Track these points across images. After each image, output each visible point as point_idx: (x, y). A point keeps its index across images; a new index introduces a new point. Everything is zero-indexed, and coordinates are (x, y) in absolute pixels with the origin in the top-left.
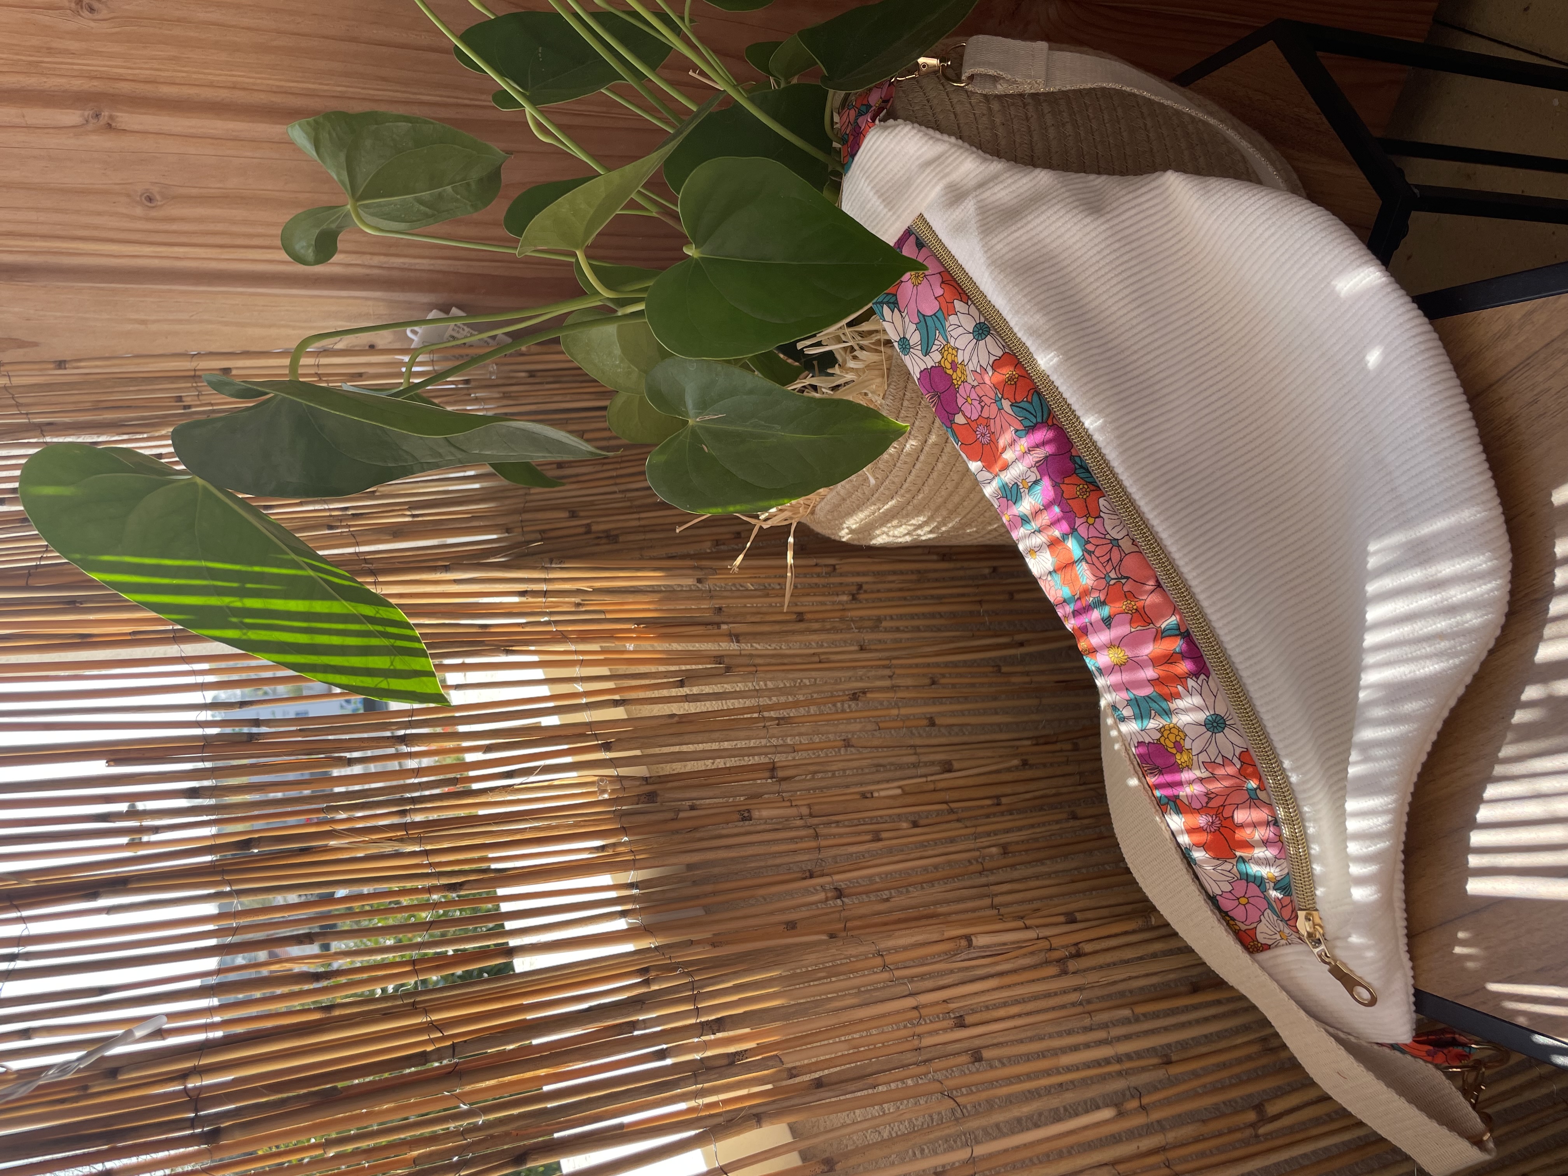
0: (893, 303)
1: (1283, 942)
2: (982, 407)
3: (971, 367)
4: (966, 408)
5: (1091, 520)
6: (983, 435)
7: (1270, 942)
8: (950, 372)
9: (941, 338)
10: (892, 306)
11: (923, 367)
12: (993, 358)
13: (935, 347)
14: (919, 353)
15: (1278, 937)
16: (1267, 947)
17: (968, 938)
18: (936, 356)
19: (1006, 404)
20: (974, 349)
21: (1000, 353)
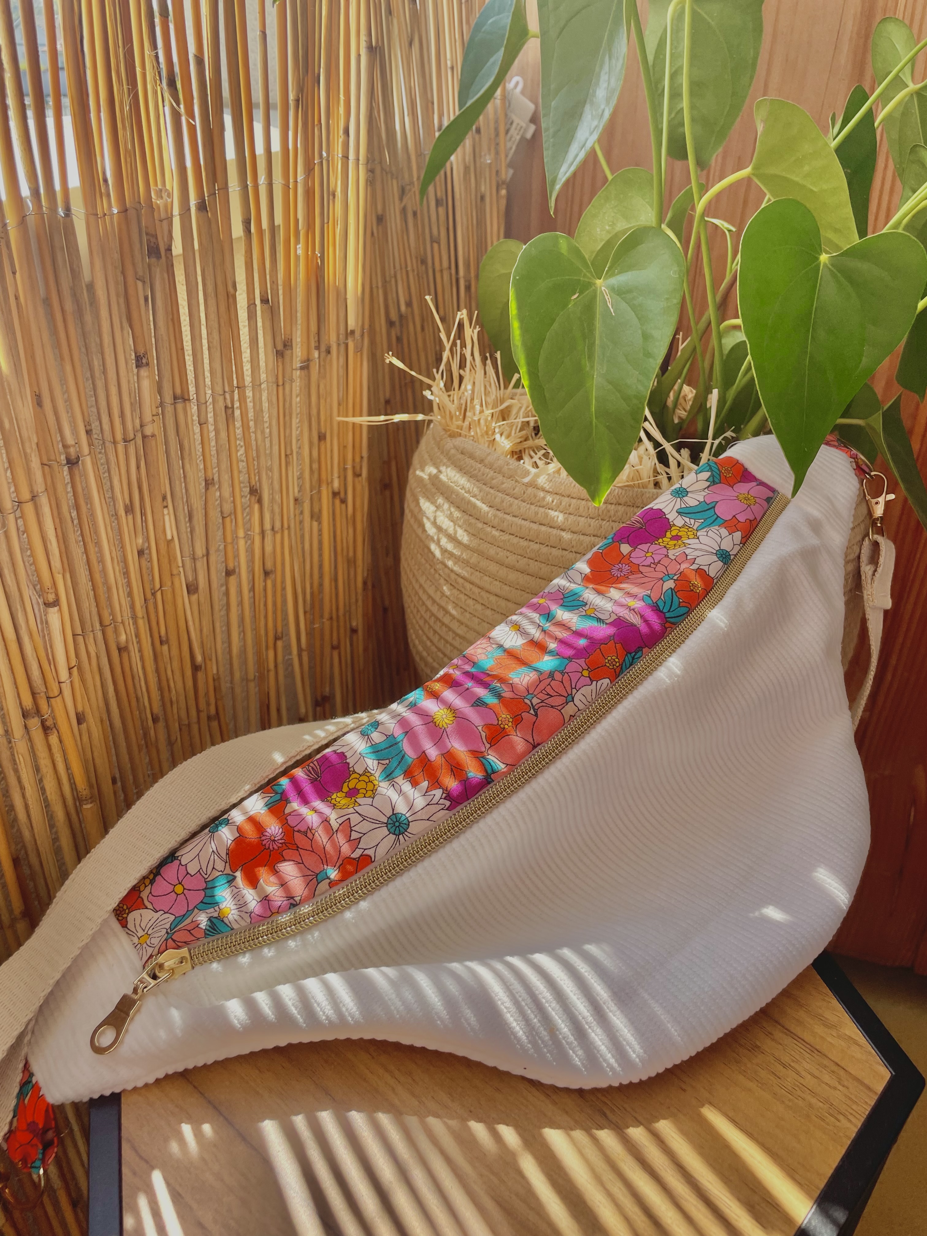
0: (714, 481)
1: (136, 940)
2: (649, 566)
3: (688, 551)
4: (638, 553)
5: (586, 673)
6: (621, 570)
7: (130, 925)
8: (668, 535)
9: (697, 524)
10: (711, 479)
11: (666, 511)
12: (706, 568)
13: (687, 520)
14: (678, 506)
15: (140, 933)
16: (124, 924)
17: (56, 603)
18: (679, 522)
19: (670, 584)
20: (707, 551)
21: (712, 574)
